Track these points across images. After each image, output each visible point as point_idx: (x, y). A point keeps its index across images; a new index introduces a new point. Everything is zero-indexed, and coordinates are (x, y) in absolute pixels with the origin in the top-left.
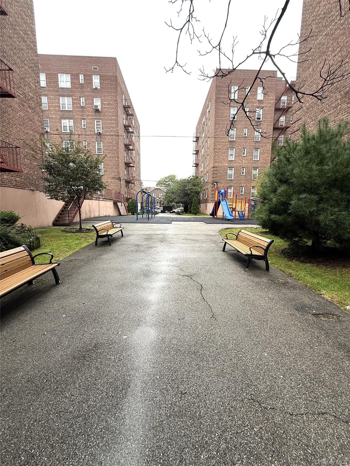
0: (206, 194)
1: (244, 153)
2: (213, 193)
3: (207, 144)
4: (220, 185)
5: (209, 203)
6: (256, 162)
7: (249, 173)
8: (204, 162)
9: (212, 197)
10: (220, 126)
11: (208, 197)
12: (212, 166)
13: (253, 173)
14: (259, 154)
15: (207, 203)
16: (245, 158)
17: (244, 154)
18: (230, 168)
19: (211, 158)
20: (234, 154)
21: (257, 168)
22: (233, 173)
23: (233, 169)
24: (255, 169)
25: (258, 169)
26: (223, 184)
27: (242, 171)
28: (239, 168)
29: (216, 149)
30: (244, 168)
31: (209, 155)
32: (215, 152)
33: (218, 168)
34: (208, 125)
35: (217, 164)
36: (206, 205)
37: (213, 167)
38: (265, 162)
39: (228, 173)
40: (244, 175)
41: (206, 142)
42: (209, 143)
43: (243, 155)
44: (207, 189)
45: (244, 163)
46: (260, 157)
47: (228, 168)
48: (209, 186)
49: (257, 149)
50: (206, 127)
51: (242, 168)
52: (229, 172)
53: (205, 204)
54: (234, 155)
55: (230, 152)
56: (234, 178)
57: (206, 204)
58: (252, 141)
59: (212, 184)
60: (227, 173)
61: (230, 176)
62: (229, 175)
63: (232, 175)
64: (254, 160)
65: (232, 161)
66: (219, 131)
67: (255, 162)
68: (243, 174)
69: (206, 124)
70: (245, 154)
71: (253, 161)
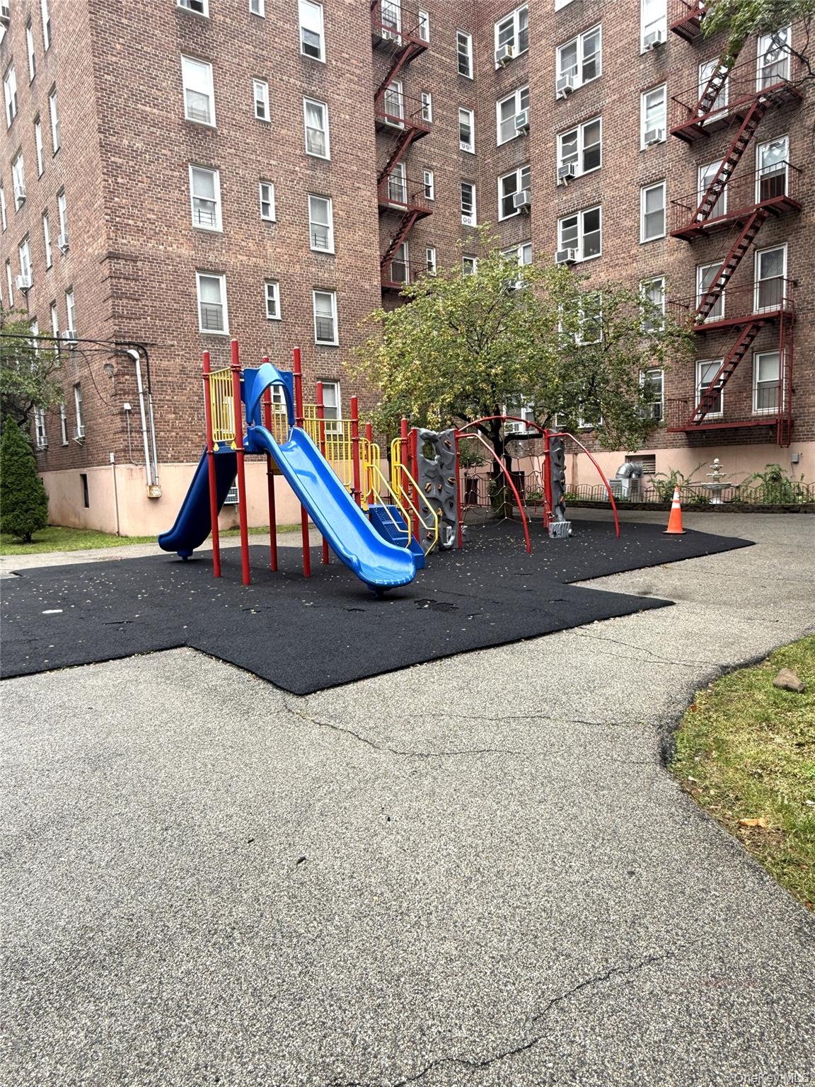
0: (71, 413)
1: (266, 205)
2: (127, 406)
3: (47, 134)
4: (165, 363)
5: (105, 462)
6: (324, 258)
7: (297, 311)
8: (34, 238)
9: (124, 431)
10: (124, 21)
11: (88, 430)
12: (98, 247)
13: (315, 315)
14: (330, 224)
15: (88, 464)
16: (274, 231)
17: (266, 212)
18: (211, 273)
19: (89, 205)
20: (218, 199)
21: (333, 290)
22: (224, 302)
23: (223, 280)
24: (325, 291)
25: (334, 297)
26: (178, 360)
27: (267, 298)
28: (251, 280)
29: (117, 150)
30: (275, 280)
31: (71, 190)
32: (112, 171)
33: (139, 264)
34: (35, 20)
35: (130, 243)
36: (84, 477)
37: (108, 257)
38: (359, 264)
39: (199, 300)
40: (278, 316)
41: (37, 121)
42: (55, 121)
43: (263, 217)
44: (77, 386)
45: (274, 256)
46: (335, 237)
47: (198, 275)
48: (99, 368)
49: (320, 197)
50: (21, 38)
51: (267, 280)
52: (205, 295)
53: (75, 473)
54: (218, 208)
55: (197, 187)
56: (231, 332)
57: (85, 471)
58: (298, 152)
59: (117, 354)
60: (190, 297)
61: (212, 315)
62: (205, 312)
63: (218, 313)
64: (313, 248)
65: (212, 235)
66: (118, 47)
67: (320, 257)
68: (272, 310)
69: (21, 18)
70: (272, 210)
71: (312, 256)
